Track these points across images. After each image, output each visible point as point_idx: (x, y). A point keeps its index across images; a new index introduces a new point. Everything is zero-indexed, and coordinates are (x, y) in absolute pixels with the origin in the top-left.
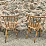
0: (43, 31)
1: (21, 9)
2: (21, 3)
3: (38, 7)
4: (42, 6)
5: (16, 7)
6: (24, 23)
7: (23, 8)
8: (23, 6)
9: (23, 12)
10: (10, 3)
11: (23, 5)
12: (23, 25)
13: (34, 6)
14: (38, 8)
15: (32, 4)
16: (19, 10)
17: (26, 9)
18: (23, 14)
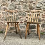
1: (20, 9)
6: (23, 23)
7: (22, 8)
9: (23, 12)
10: (10, 4)
14: (37, 8)
15: (31, 4)
16: (18, 10)
17: (25, 9)
18: (22, 14)
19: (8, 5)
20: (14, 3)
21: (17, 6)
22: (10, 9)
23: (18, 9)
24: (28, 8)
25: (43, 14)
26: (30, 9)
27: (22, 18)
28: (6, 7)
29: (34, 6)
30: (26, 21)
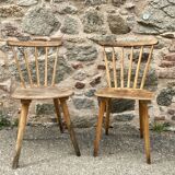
1: (73, 32)
2: (73, 8)
3: (141, 23)
4: (159, 16)
7: (81, 27)
8: (80, 22)
11: (82, 16)
12: (83, 97)
15: (118, 10)
17: (94, 31)
18: (82, 52)
19: (22, 15)
20: (48, 7)
22: (32, 31)
23: (64, 31)
24: (106, 27)
25: (166, 52)
26: (115, 31)
27: (80, 70)
30: (98, 81)
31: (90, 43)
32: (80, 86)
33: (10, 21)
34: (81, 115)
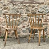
0: (47, 37)
2: (23, 8)
3: (39, 12)
5: (18, 12)
6: (26, 28)
7: (24, 12)
9: (25, 17)
10: (12, 8)
13: (35, 10)
18: (25, 18)
20: (16, 7)
21: (19, 10)
23: (20, 13)
24: (30, 12)
25: (45, 18)
26: (32, 13)
28: (8, 11)
29: (36, 11)
30: (28, 25)
31: (26, 16)
32: (24, 27)
33: (6, 10)
34: (24, 34)
